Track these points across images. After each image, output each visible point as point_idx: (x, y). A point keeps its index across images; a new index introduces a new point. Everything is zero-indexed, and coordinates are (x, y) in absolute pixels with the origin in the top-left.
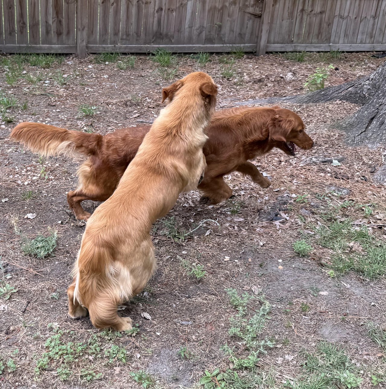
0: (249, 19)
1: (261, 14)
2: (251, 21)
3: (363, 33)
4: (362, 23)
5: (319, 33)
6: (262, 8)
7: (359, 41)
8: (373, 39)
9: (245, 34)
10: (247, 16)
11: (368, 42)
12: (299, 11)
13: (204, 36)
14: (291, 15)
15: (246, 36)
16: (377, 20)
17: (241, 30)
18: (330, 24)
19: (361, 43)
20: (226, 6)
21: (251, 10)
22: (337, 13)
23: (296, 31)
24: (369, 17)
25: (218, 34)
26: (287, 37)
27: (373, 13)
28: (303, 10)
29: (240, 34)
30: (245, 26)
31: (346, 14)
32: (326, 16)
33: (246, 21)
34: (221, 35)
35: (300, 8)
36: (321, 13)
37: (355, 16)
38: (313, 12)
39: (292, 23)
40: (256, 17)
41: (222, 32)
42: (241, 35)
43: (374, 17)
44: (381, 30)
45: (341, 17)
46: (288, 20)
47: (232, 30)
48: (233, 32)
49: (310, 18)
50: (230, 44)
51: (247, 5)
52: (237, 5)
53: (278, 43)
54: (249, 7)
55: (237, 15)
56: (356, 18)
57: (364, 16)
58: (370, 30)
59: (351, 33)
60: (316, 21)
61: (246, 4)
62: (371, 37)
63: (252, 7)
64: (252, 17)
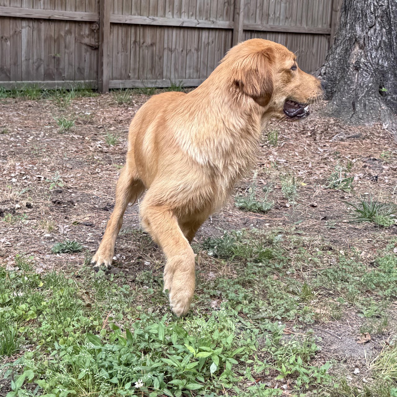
0: (86, 51)
1: (99, 46)
2: (88, 53)
3: (190, 67)
4: (188, 57)
5: (153, 68)
6: (98, 38)
7: (187, 76)
8: (199, 73)
9: (84, 69)
10: (84, 47)
11: (195, 77)
12: (132, 42)
13: (43, 71)
14: (125, 47)
15: (86, 71)
16: (199, 53)
17: (79, 64)
18: (161, 58)
19: (189, 78)
20: (61, 35)
21: (86, 40)
22: (166, 46)
23: (132, 66)
24: (193, 50)
25: (57, 69)
26: (123, 72)
27: (196, 46)
28: (135, 42)
29: (79, 68)
30: (83, 59)
31: (174, 47)
32: (156, 49)
33: (83, 54)
34: (61, 70)
35: (133, 39)
36: (152, 45)
37: (181, 49)
38: (145, 44)
39: (127, 56)
40: (92, 49)
41: (61, 66)
42: (80, 70)
43: (198, 50)
44: (204, 63)
45: (171, 50)
46: (123, 53)
47: (70, 64)
48: (72, 65)
49: (143, 50)
50: (70, 80)
51: (82, 36)
52: (73, 35)
53: (116, 79)
54: (84, 37)
55: (73, 47)
56: (182, 51)
57: (189, 48)
58: (195, 64)
59: (180, 68)
60: (147, 53)
61: (81, 33)
62: (197, 71)
63: (88, 37)
64: (89, 49)
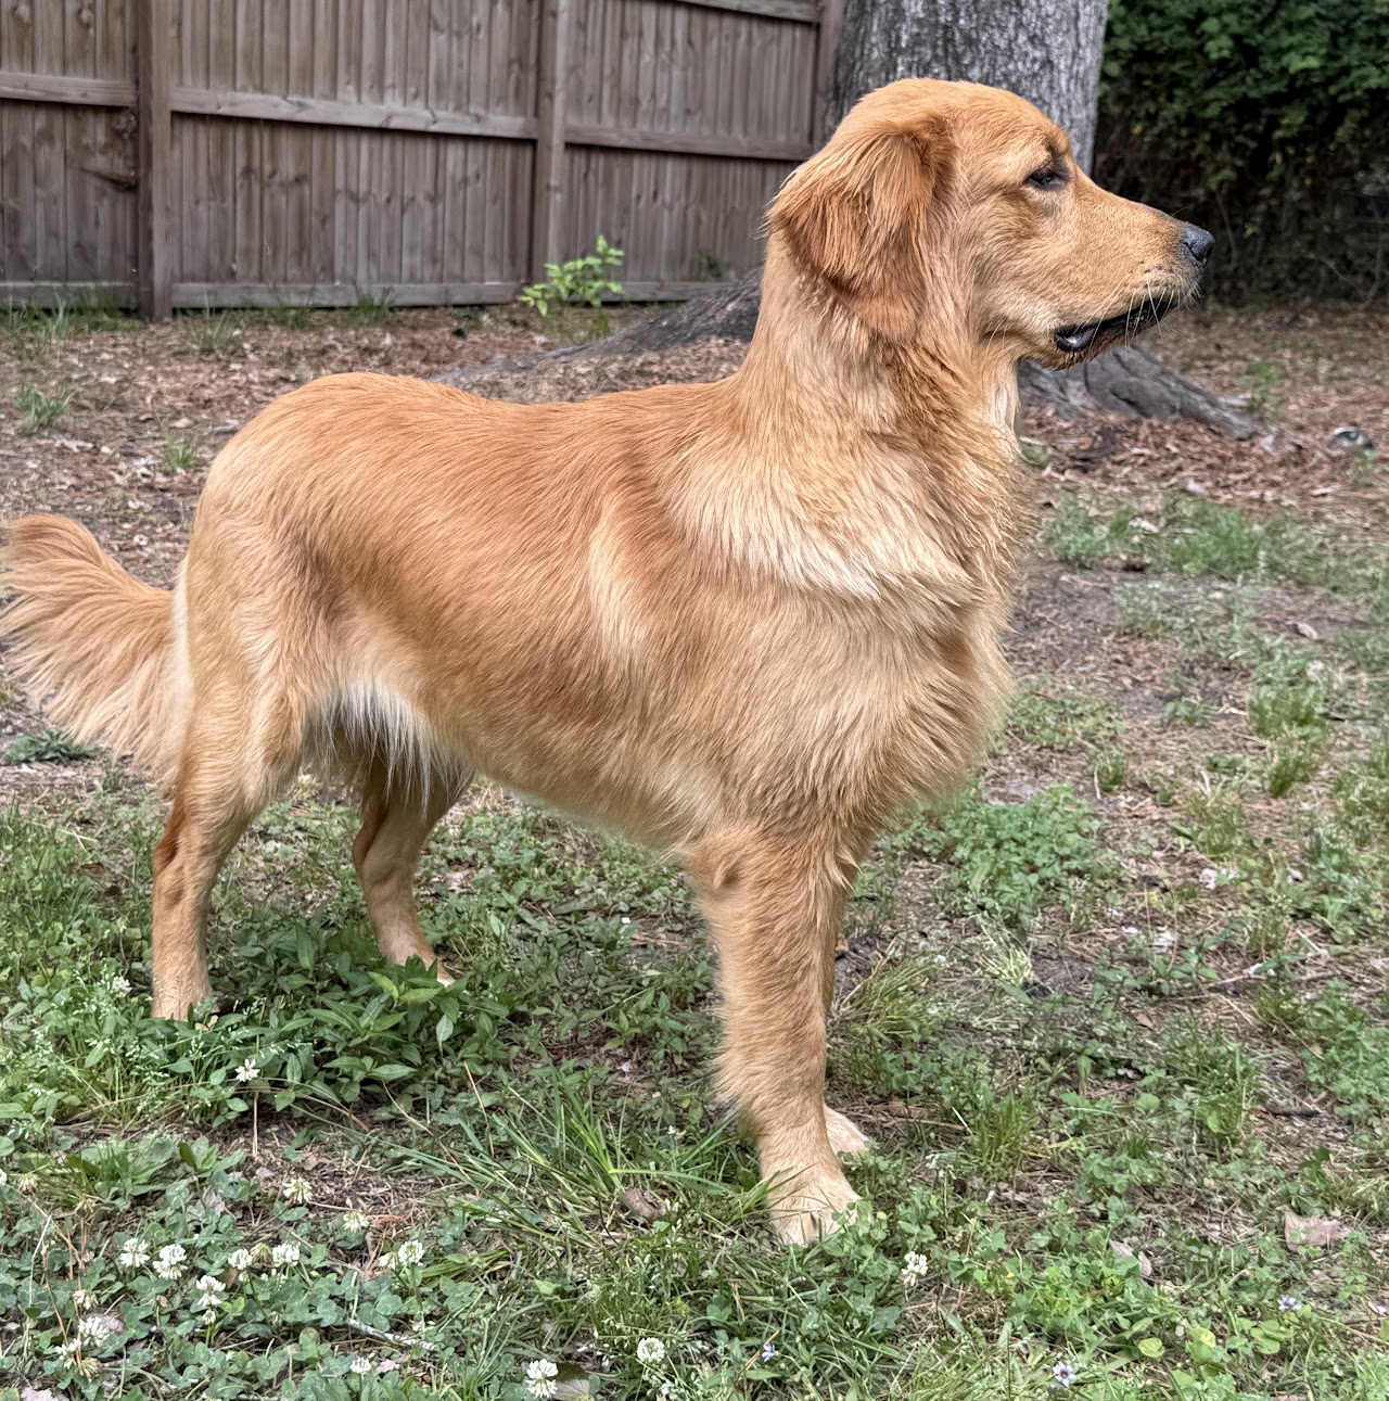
0: (101, 195)
1: (137, 181)
2: (106, 202)
3: (412, 249)
4: (407, 217)
5: (303, 249)
6: (136, 156)
7: (405, 274)
8: (439, 266)
9: (94, 248)
10: (92, 184)
11: (427, 275)
12: (239, 171)
14: (217, 181)
15: (99, 252)
16: (440, 207)
17: (79, 232)
18: (326, 220)
19: (412, 279)
20: (24, 148)
21: (100, 162)
22: (340, 185)
23: (240, 242)
24: (420, 198)
25: (10, 246)
26: (215, 259)
27: (428, 186)
28: (248, 170)
29: (78, 245)
30: (91, 219)
31: (363, 187)
32: (312, 192)
33: (91, 202)
34: (23, 251)
35: (241, 162)
36: (300, 180)
37: (385, 195)
38: (277, 178)
39: (225, 212)
40: (118, 190)
41: (25, 238)
42: (84, 250)
43: (434, 198)
44: (453, 235)
45: (355, 198)
46: (212, 203)
47: (52, 233)
48: (57, 236)
49: (272, 197)
50: (53, 279)
51: (87, 148)
52: (58, 145)
53: (194, 279)
54: (93, 154)
55: (59, 181)
56: (388, 200)
57: (408, 193)
58: (428, 241)
59: (383, 251)
60: (285, 204)
61: (85, 141)
62: (434, 261)
63: (103, 152)
64: (109, 189)
